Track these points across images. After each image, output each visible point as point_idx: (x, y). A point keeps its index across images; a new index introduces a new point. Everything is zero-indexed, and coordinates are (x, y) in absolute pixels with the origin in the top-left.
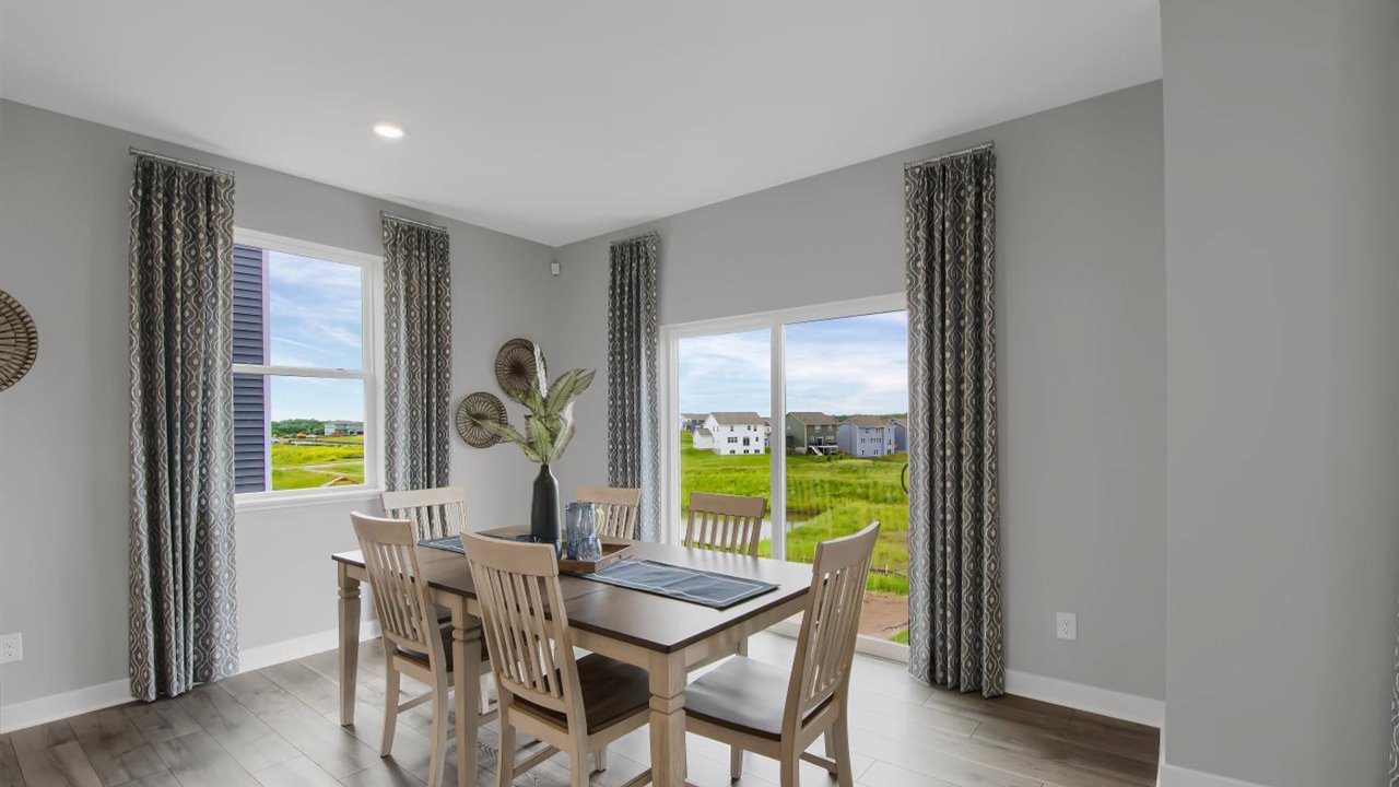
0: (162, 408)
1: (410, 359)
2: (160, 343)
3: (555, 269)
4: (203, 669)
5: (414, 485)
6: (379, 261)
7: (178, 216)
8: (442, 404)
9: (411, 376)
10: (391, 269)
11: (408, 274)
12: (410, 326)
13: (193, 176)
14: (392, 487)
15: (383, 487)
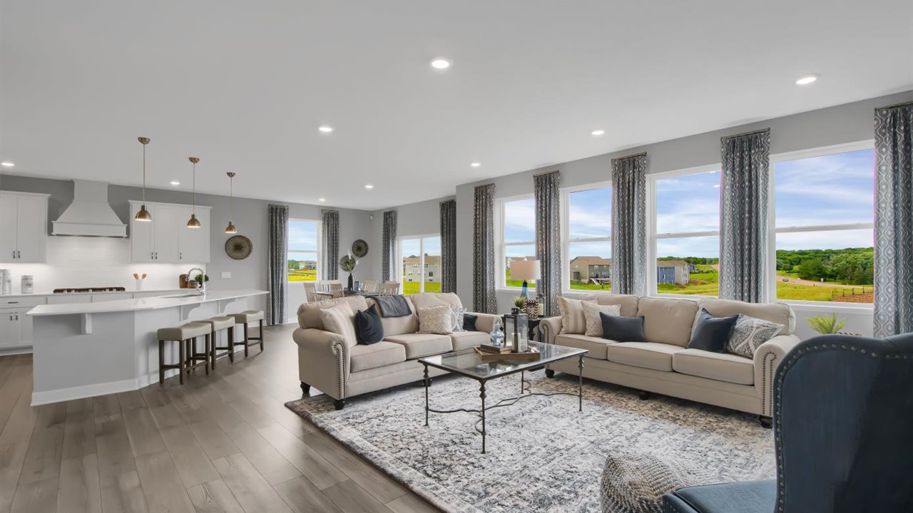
0: (275, 261)
1: (328, 247)
2: (275, 247)
3: (372, 217)
4: (281, 321)
5: (329, 279)
6: (321, 222)
7: (278, 218)
8: (337, 259)
9: (329, 252)
10: (324, 224)
11: (328, 225)
12: (328, 239)
13: (280, 209)
14: (323, 279)
15: (321, 279)
